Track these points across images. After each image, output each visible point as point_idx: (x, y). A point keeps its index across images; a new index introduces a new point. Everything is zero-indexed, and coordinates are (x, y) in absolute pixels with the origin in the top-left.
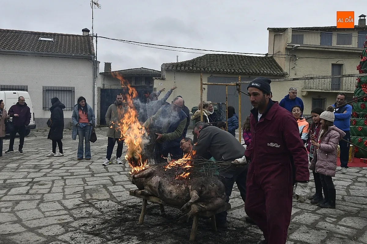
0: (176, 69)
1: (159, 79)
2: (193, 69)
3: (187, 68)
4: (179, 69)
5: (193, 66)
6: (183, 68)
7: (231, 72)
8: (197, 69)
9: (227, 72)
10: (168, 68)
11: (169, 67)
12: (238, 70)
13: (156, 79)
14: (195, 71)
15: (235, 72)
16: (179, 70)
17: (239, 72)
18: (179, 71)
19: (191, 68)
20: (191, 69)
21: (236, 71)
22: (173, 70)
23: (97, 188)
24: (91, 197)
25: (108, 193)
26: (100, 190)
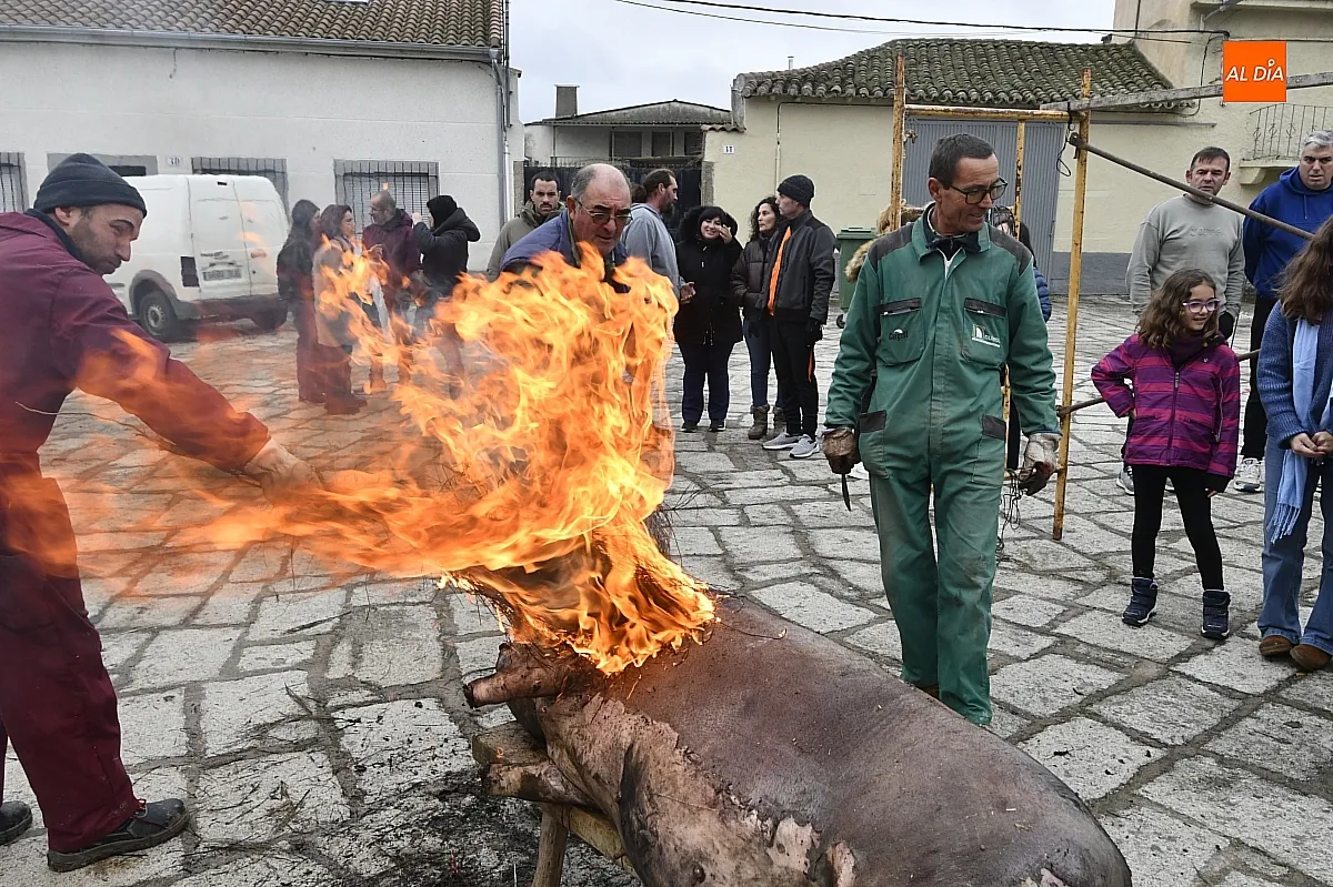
0: (785, 91)
1: (723, 129)
2: (843, 93)
3: (822, 88)
4: (793, 91)
5: (843, 83)
6: (807, 87)
7: (983, 99)
8: (857, 93)
9: (969, 99)
10: (755, 91)
11: (759, 84)
12: (1007, 93)
13: (711, 129)
14: (850, 100)
15: (998, 99)
16: (795, 97)
17: (1011, 99)
18: (792, 100)
19: (837, 88)
20: (836, 91)
21: (1002, 95)
22: (773, 98)
23: (404, 604)
24: (354, 665)
25: (438, 639)
26: (409, 620)
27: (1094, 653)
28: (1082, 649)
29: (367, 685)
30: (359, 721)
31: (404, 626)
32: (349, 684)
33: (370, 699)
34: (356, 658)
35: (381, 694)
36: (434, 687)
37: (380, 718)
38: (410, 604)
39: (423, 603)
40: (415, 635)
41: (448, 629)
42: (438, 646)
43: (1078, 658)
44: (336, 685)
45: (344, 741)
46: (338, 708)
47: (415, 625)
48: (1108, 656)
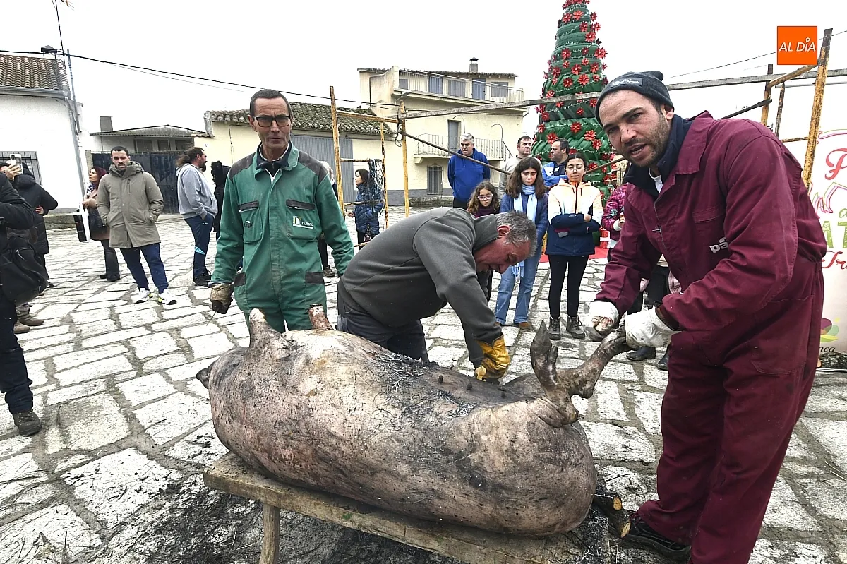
0: (231, 120)
1: (202, 136)
4: (235, 119)
10: (217, 119)
11: (218, 116)
13: (197, 136)
16: (238, 123)
18: (235, 124)
21: (327, 126)
22: (226, 122)
23: (87, 396)
24: (65, 441)
25: (120, 412)
26: (94, 405)
27: (450, 343)
28: (445, 342)
29: (80, 451)
30: (83, 476)
31: (92, 409)
32: (67, 453)
33: (85, 460)
34: (65, 436)
35: (92, 455)
36: (129, 441)
37: (97, 470)
38: (91, 395)
39: (101, 392)
40: (102, 413)
41: (124, 404)
42: (121, 416)
43: (446, 346)
44: (56, 457)
45: (77, 492)
46: (64, 472)
47: (101, 407)
48: (455, 343)
